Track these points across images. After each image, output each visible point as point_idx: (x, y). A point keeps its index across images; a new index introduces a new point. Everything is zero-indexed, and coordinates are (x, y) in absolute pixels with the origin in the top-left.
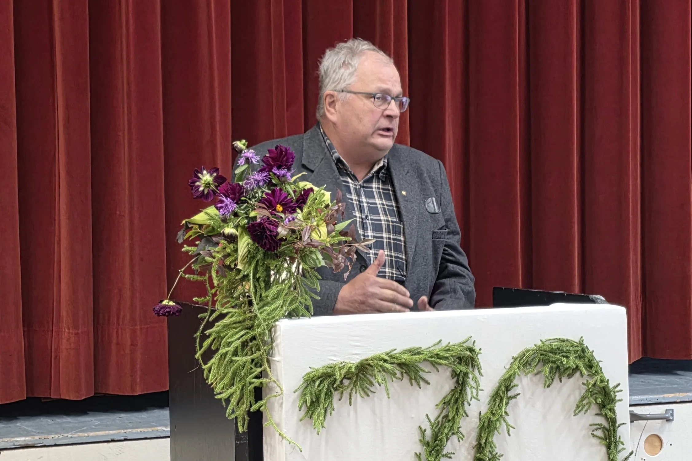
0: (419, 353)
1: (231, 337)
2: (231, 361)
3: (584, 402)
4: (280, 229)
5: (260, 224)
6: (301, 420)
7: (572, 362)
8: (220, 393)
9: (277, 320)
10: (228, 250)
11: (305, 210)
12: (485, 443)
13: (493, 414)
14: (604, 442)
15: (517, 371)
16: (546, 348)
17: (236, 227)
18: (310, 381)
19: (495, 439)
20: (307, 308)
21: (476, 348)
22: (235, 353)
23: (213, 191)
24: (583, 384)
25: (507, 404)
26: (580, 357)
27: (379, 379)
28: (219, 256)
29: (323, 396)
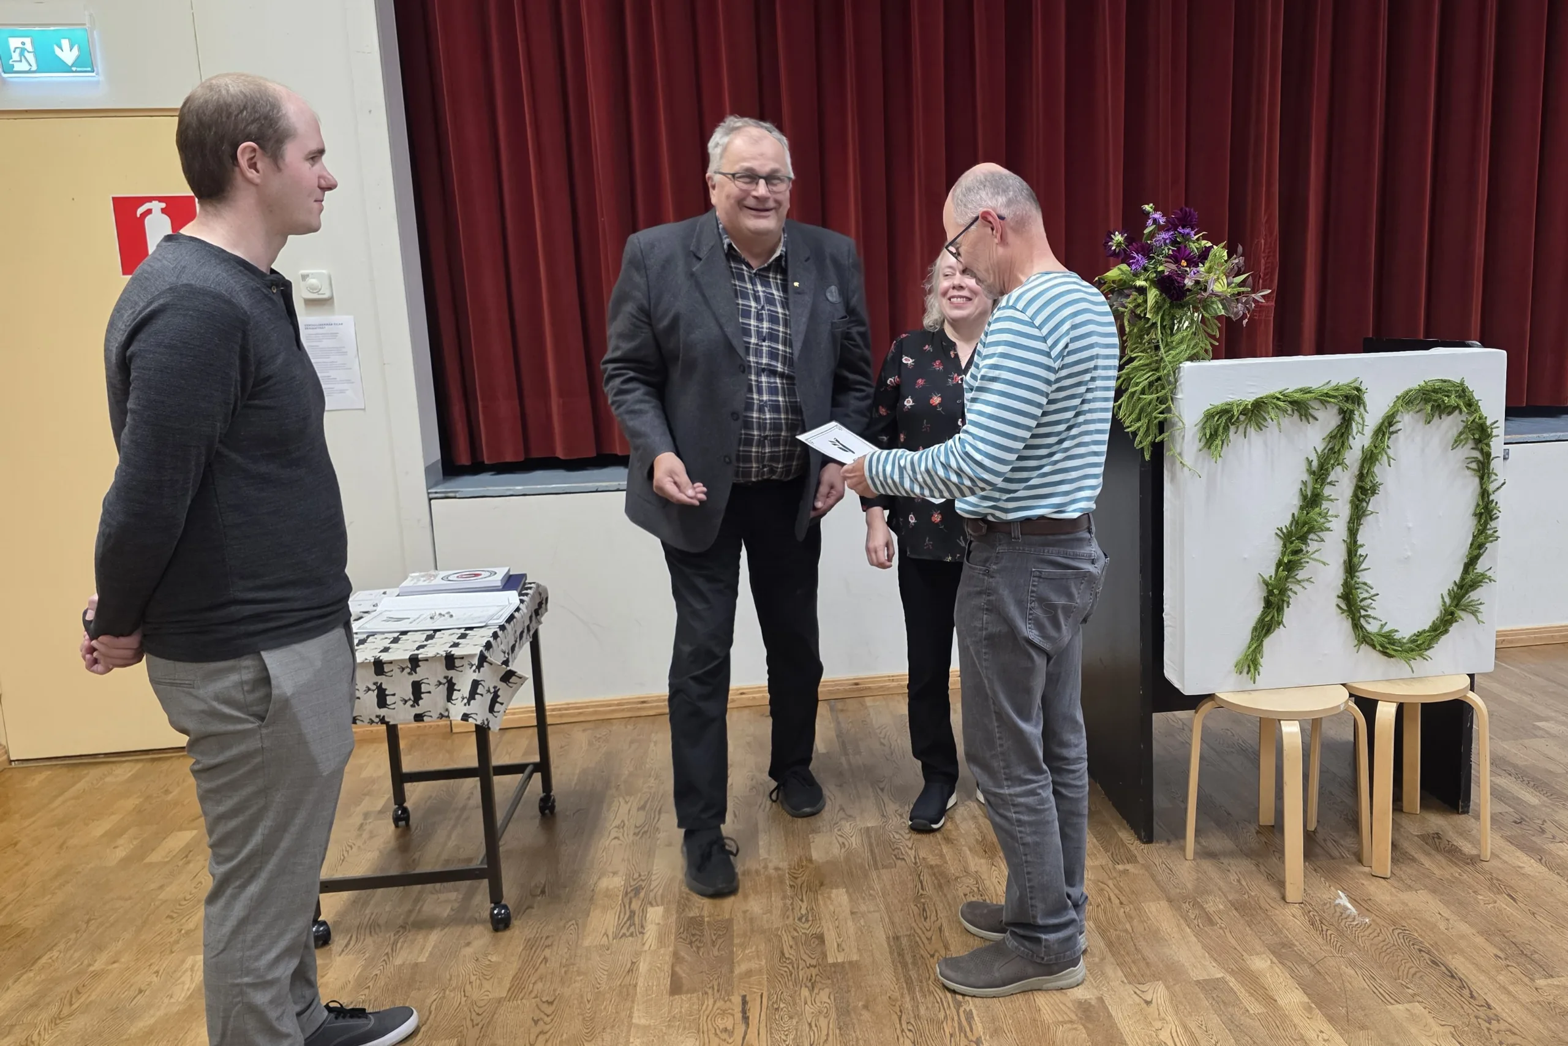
0: (1310, 392)
1: (1138, 378)
2: (1139, 399)
3: (1462, 437)
4: (1186, 281)
5: (1169, 277)
6: (1200, 450)
7: (1453, 400)
8: (1128, 427)
9: (1181, 363)
10: (1140, 301)
11: (1207, 265)
12: (1367, 473)
13: (1376, 447)
14: (1478, 474)
15: (1400, 408)
16: (1429, 388)
17: (1146, 280)
18: (1209, 416)
19: (1376, 469)
20: (1206, 351)
21: (1363, 388)
22: (1143, 392)
23: (1124, 250)
24: (1462, 421)
25: (1389, 438)
26: (1460, 397)
27: (1273, 415)
28: (1131, 306)
29: (1221, 429)
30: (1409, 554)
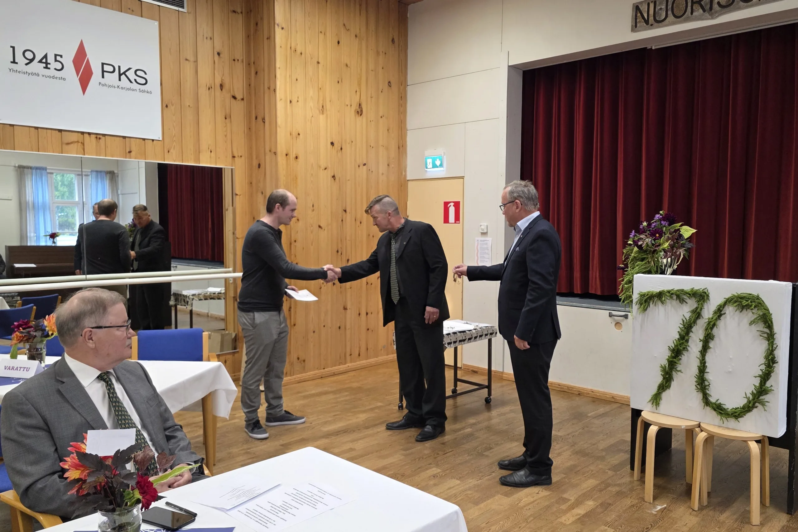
3: (756, 320)
6: (638, 308)
14: (767, 340)
15: (727, 304)
29: (647, 302)
30: (730, 370)
